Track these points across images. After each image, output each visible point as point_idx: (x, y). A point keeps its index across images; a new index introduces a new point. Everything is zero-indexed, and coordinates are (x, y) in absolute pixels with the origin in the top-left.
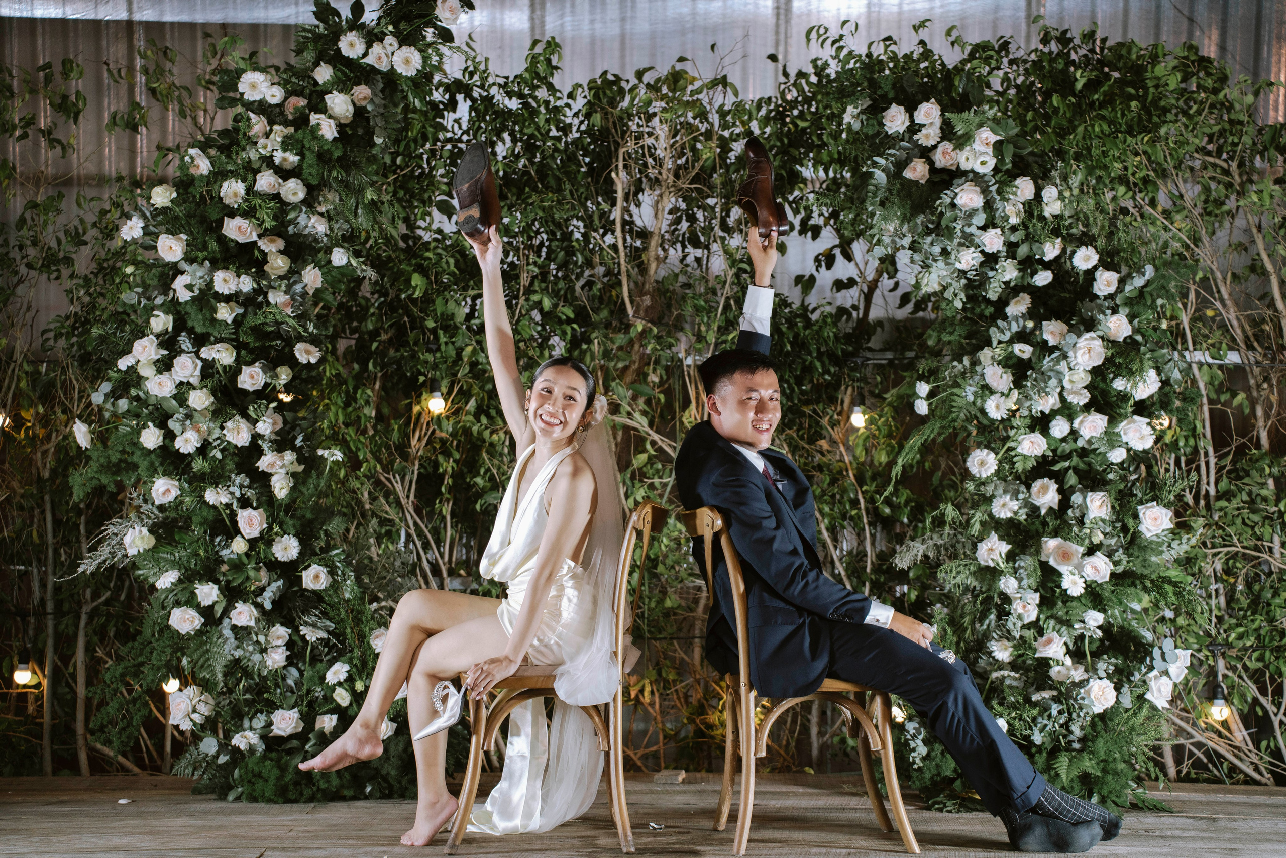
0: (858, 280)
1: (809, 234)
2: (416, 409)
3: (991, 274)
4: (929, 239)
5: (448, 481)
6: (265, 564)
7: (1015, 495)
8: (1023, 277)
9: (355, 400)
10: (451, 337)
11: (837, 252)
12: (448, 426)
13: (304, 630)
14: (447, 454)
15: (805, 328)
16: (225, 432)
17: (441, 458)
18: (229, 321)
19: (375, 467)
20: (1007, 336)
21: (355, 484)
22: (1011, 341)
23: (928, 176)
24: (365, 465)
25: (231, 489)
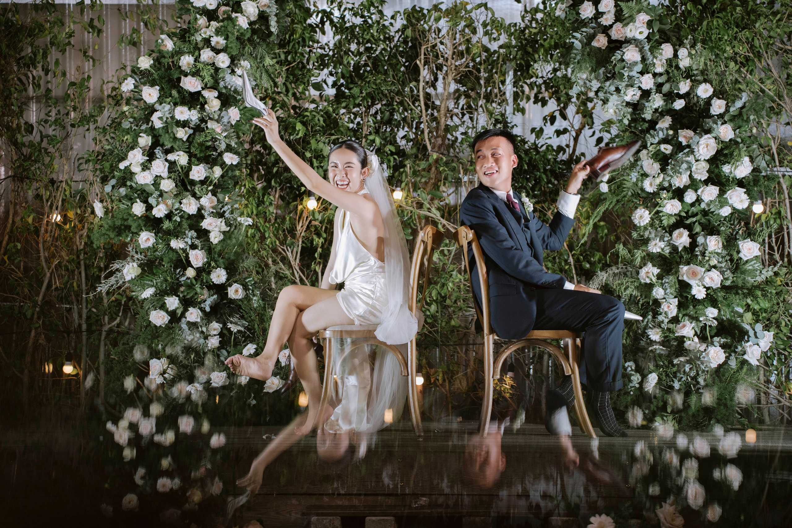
0: (569, 128)
1: (540, 104)
2: (300, 207)
3: (647, 104)
4: (608, 83)
5: (319, 250)
6: (206, 286)
7: (662, 239)
8: (666, 105)
9: (263, 202)
10: (320, 163)
11: (557, 114)
12: (319, 217)
13: (229, 325)
14: (319, 235)
15: (536, 155)
16: (182, 205)
17: (315, 237)
18: (185, 139)
19: (275, 242)
20: (656, 140)
21: (264, 253)
22: (659, 143)
23: (607, 44)
24: (269, 240)
25: (186, 240)
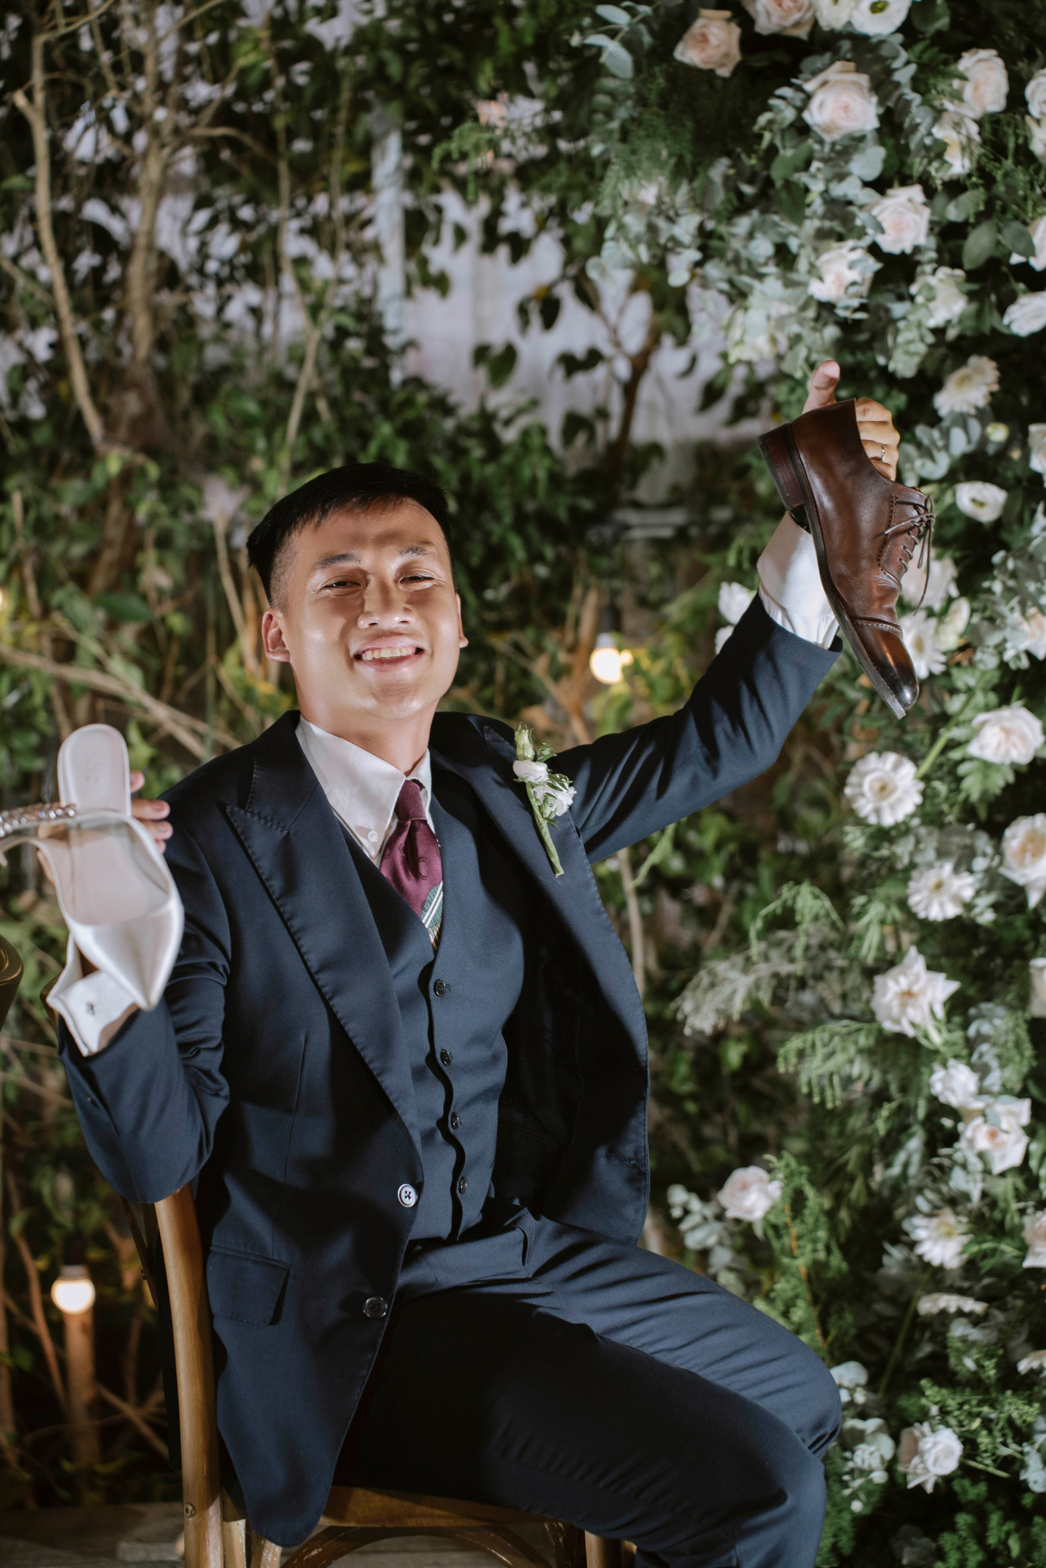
0: (606, 349)
1: (503, 252)
3: (898, 309)
4: (743, 224)
7: (964, 864)
8: (979, 315)
11: (565, 292)
15: (485, 461)
20: (940, 467)
22: (951, 479)
23: (736, 55)
